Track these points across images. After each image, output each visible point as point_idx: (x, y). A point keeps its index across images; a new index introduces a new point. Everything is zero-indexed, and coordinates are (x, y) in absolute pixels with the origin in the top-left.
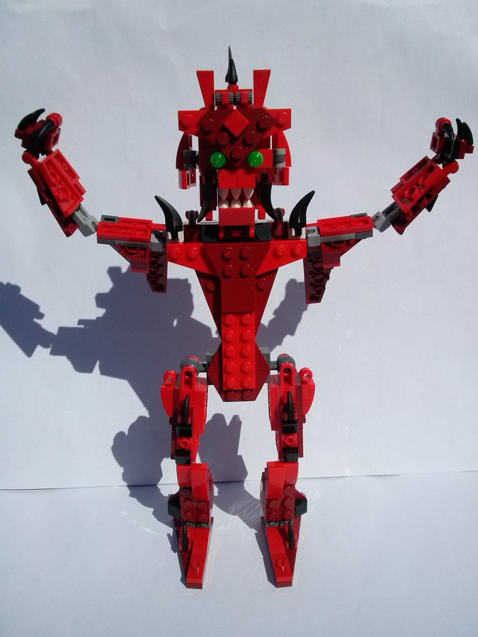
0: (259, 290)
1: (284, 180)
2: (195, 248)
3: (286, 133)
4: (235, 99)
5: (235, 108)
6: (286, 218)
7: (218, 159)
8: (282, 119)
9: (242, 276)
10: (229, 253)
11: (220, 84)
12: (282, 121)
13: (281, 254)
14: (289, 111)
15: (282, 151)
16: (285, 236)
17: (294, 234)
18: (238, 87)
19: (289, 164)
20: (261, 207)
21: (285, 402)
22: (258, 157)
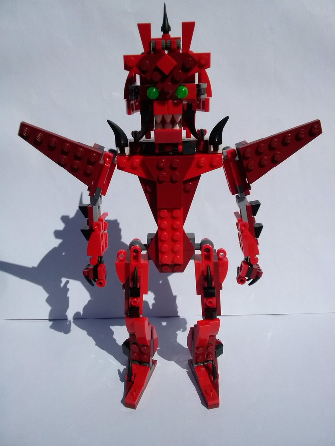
0: (186, 191)
1: (205, 107)
2: (137, 160)
3: (208, 71)
4: (166, 46)
5: (166, 52)
6: (207, 137)
7: (153, 92)
8: (204, 61)
9: (172, 181)
10: (162, 164)
11: (156, 33)
12: (203, 62)
13: (202, 165)
14: (209, 55)
15: (204, 86)
16: (206, 150)
17: (212, 149)
18: (169, 36)
19: (210, 95)
20: (187, 129)
21: (206, 274)
22: (184, 91)
